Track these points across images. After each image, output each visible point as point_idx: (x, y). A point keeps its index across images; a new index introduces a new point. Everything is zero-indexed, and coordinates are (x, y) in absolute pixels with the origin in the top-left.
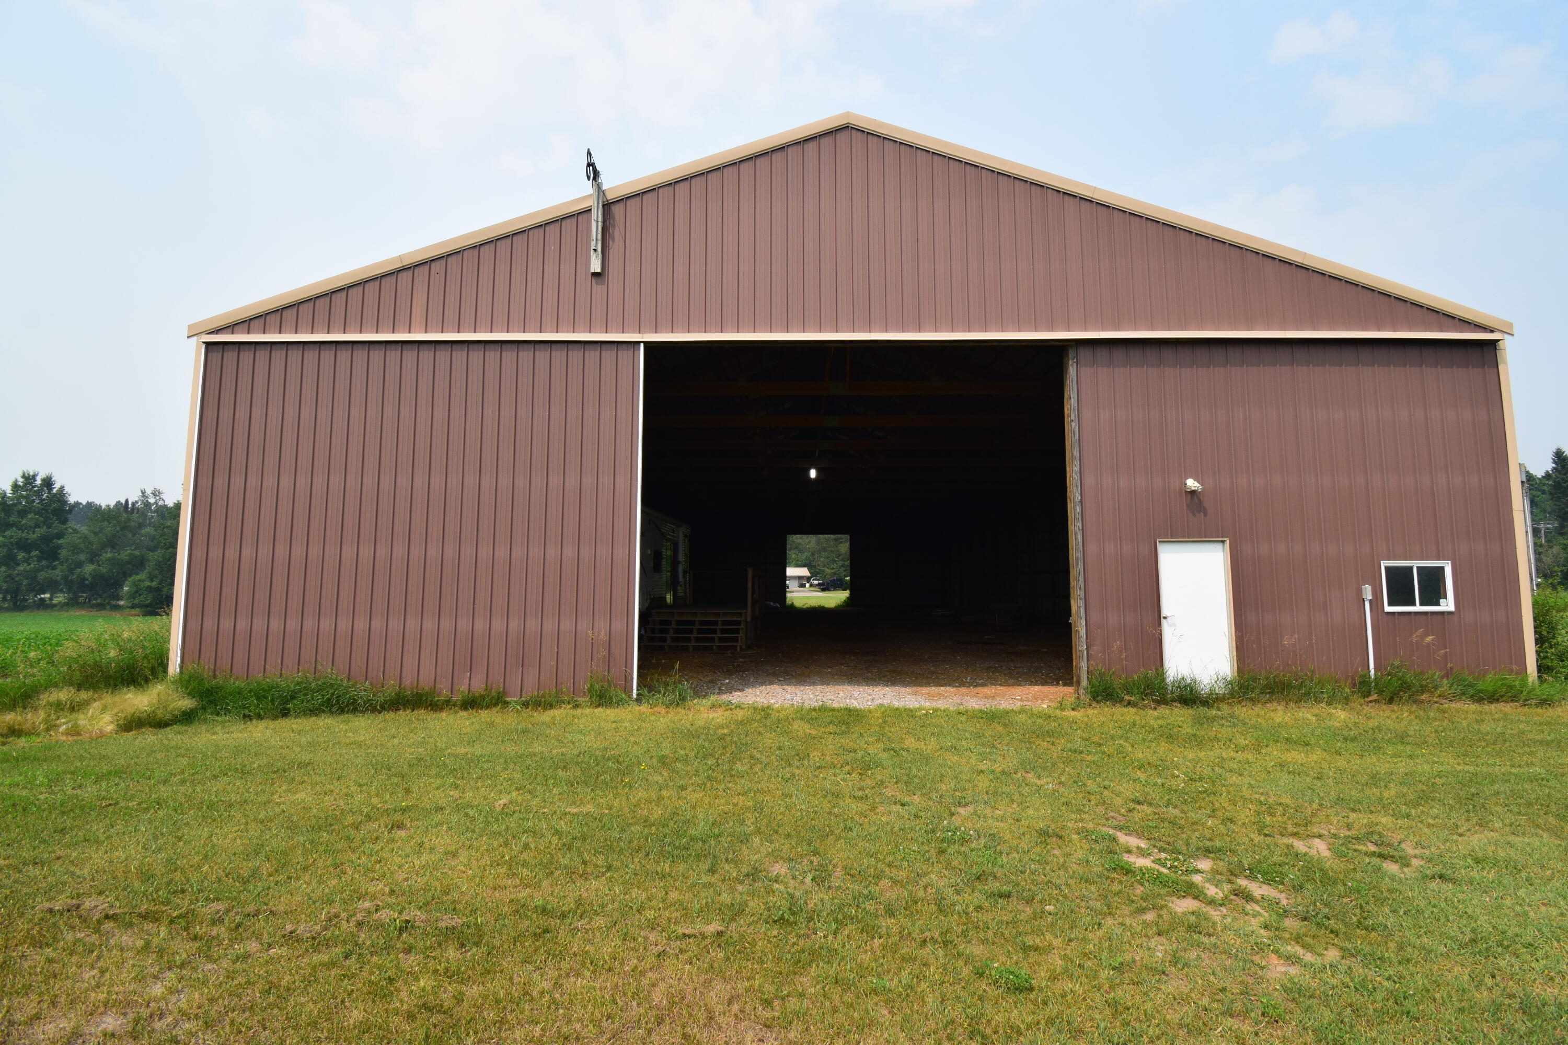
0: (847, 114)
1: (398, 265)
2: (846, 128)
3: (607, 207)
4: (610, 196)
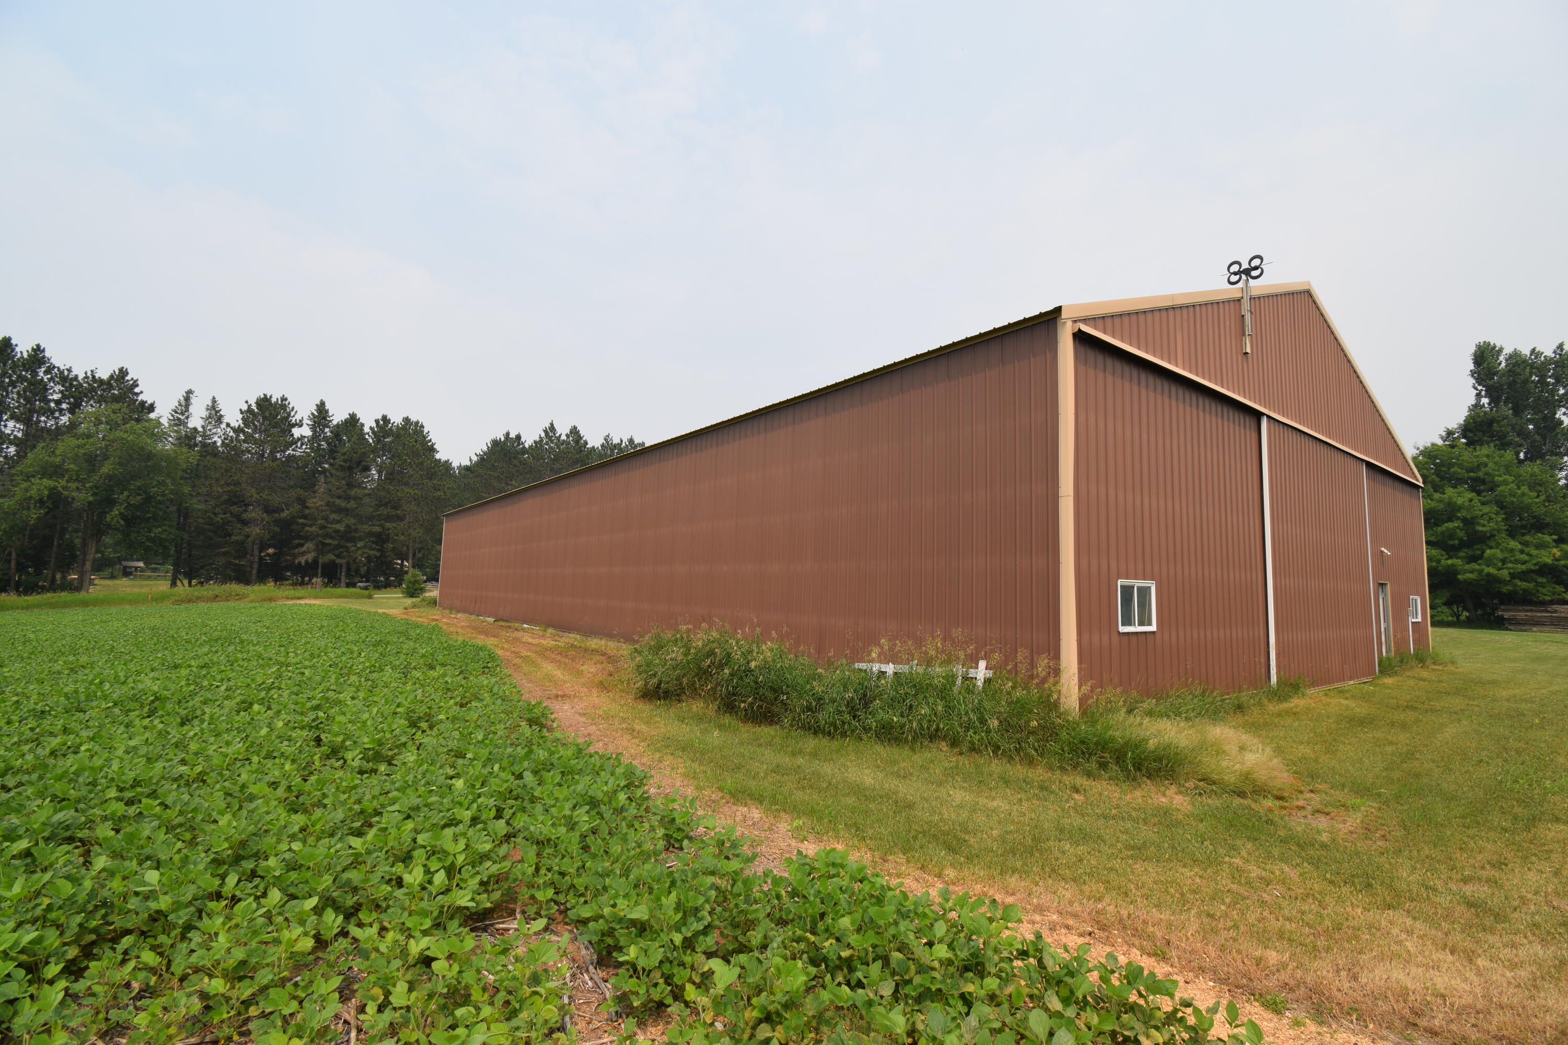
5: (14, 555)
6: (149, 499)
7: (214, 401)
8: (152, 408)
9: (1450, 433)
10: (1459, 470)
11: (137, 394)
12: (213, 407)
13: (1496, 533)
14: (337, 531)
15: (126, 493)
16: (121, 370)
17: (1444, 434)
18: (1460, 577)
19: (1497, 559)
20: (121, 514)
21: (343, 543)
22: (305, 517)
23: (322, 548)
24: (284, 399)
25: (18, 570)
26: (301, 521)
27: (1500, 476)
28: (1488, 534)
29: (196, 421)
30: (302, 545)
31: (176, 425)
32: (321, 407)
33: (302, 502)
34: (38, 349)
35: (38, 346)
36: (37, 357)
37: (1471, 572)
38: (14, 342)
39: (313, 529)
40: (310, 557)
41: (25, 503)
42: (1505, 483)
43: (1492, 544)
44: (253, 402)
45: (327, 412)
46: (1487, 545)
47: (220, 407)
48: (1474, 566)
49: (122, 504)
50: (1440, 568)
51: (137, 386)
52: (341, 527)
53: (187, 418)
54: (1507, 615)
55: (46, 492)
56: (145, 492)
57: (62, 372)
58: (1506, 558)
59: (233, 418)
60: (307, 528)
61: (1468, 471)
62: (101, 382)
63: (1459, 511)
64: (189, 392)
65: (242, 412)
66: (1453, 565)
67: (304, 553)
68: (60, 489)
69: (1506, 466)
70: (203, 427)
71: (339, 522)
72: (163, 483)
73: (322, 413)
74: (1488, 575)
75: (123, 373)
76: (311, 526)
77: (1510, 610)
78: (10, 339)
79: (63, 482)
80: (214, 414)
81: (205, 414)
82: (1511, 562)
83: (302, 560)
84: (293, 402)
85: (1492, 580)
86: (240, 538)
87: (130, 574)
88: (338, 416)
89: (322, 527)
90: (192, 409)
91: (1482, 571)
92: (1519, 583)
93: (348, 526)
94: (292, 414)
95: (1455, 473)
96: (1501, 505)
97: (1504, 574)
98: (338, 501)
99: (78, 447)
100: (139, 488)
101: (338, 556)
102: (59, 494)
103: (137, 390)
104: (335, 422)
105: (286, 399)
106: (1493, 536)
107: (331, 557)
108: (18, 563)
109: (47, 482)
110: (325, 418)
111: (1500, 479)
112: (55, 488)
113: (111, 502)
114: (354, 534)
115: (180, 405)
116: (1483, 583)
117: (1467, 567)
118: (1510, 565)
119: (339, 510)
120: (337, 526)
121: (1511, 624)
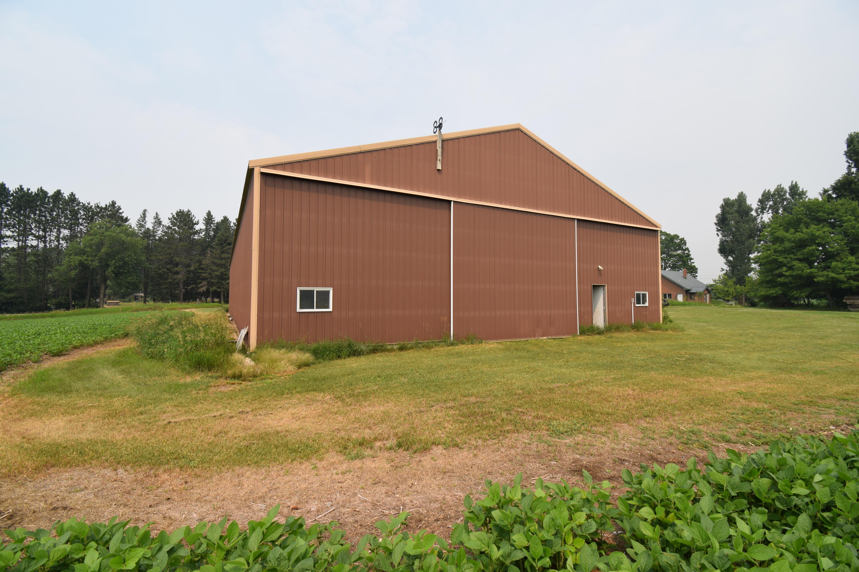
0: (519, 124)
1: (358, 150)
2: (518, 130)
3: (443, 141)
4: (445, 137)
5: (70, 292)
6: (125, 263)
7: (157, 214)
8: (127, 220)
9: (825, 191)
10: (822, 214)
11: (121, 213)
12: (157, 217)
13: (840, 252)
14: (217, 275)
15: (114, 261)
16: (113, 202)
17: (822, 192)
18: (815, 279)
19: (839, 268)
20: (112, 271)
21: (220, 281)
22: (202, 269)
23: (211, 284)
24: (189, 211)
25: (73, 299)
26: (200, 271)
27: (846, 216)
28: (835, 253)
29: (149, 225)
30: (201, 283)
31: (140, 227)
32: (209, 214)
33: (200, 262)
34: (72, 195)
35: (72, 193)
36: (73, 198)
37: (822, 276)
38: (62, 192)
39: (206, 275)
40: (204, 289)
41: (70, 268)
42: (849, 220)
43: (838, 259)
44: (174, 214)
45: (212, 216)
46: (835, 260)
47: (160, 217)
48: (825, 273)
49: (112, 266)
50: (804, 275)
51: (121, 209)
52: (218, 273)
53: (145, 223)
54: (848, 302)
55: (77, 262)
56: (123, 260)
57: (84, 205)
58: (845, 267)
59: (166, 222)
60: (203, 275)
61: (828, 214)
62: (101, 208)
63: (816, 239)
64: (145, 211)
65: (169, 219)
66: (811, 273)
67: (202, 287)
68: (83, 261)
69: (852, 210)
70: (153, 227)
71: (217, 271)
72: (130, 256)
73: (209, 218)
74: (833, 278)
75: (114, 203)
76: (205, 273)
77: (851, 299)
78: (60, 190)
79: (85, 257)
80: (158, 222)
81: (153, 221)
82: (848, 269)
83: (201, 290)
84: (193, 212)
85: (835, 281)
86: (171, 280)
87: (137, 299)
88: (218, 218)
89: (210, 274)
90: (147, 219)
91: (828, 275)
92: (853, 282)
93: (221, 273)
94: (193, 218)
95: (820, 216)
96: (846, 235)
97: (842, 277)
98: (216, 261)
99: (91, 240)
100: (120, 259)
101: (219, 288)
102: (83, 263)
103: (120, 211)
104: (216, 221)
105: (190, 211)
106: (839, 254)
107: (215, 288)
108: (73, 296)
109: (79, 258)
110: (211, 219)
111: (846, 218)
112: (81, 260)
113: (108, 266)
114: (225, 277)
115: (141, 217)
116: (829, 283)
117: (820, 273)
118: (847, 272)
119: (218, 265)
120: (216, 273)
121: (852, 307)
